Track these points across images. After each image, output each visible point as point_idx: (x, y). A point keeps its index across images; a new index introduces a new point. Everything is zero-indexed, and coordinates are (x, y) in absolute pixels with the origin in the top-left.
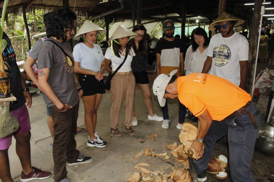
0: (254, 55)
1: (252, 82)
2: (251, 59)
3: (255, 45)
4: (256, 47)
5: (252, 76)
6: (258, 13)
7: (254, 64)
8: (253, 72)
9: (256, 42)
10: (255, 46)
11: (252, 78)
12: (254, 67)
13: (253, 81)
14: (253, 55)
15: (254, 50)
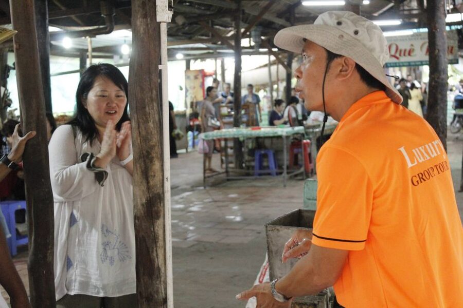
0: (151, 183)
1: (162, 296)
2: (144, 201)
3: (152, 143)
4: (157, 149)
5: (159, 269)
6: (145, 16)
7: (158, 218)
8: (160, 252)
9: (154, 132)
10: (152, 147)
11: (159, 277)
12: (161, 233)
13: (166, 289)
14: (148, 182)
15: (151, 161)
